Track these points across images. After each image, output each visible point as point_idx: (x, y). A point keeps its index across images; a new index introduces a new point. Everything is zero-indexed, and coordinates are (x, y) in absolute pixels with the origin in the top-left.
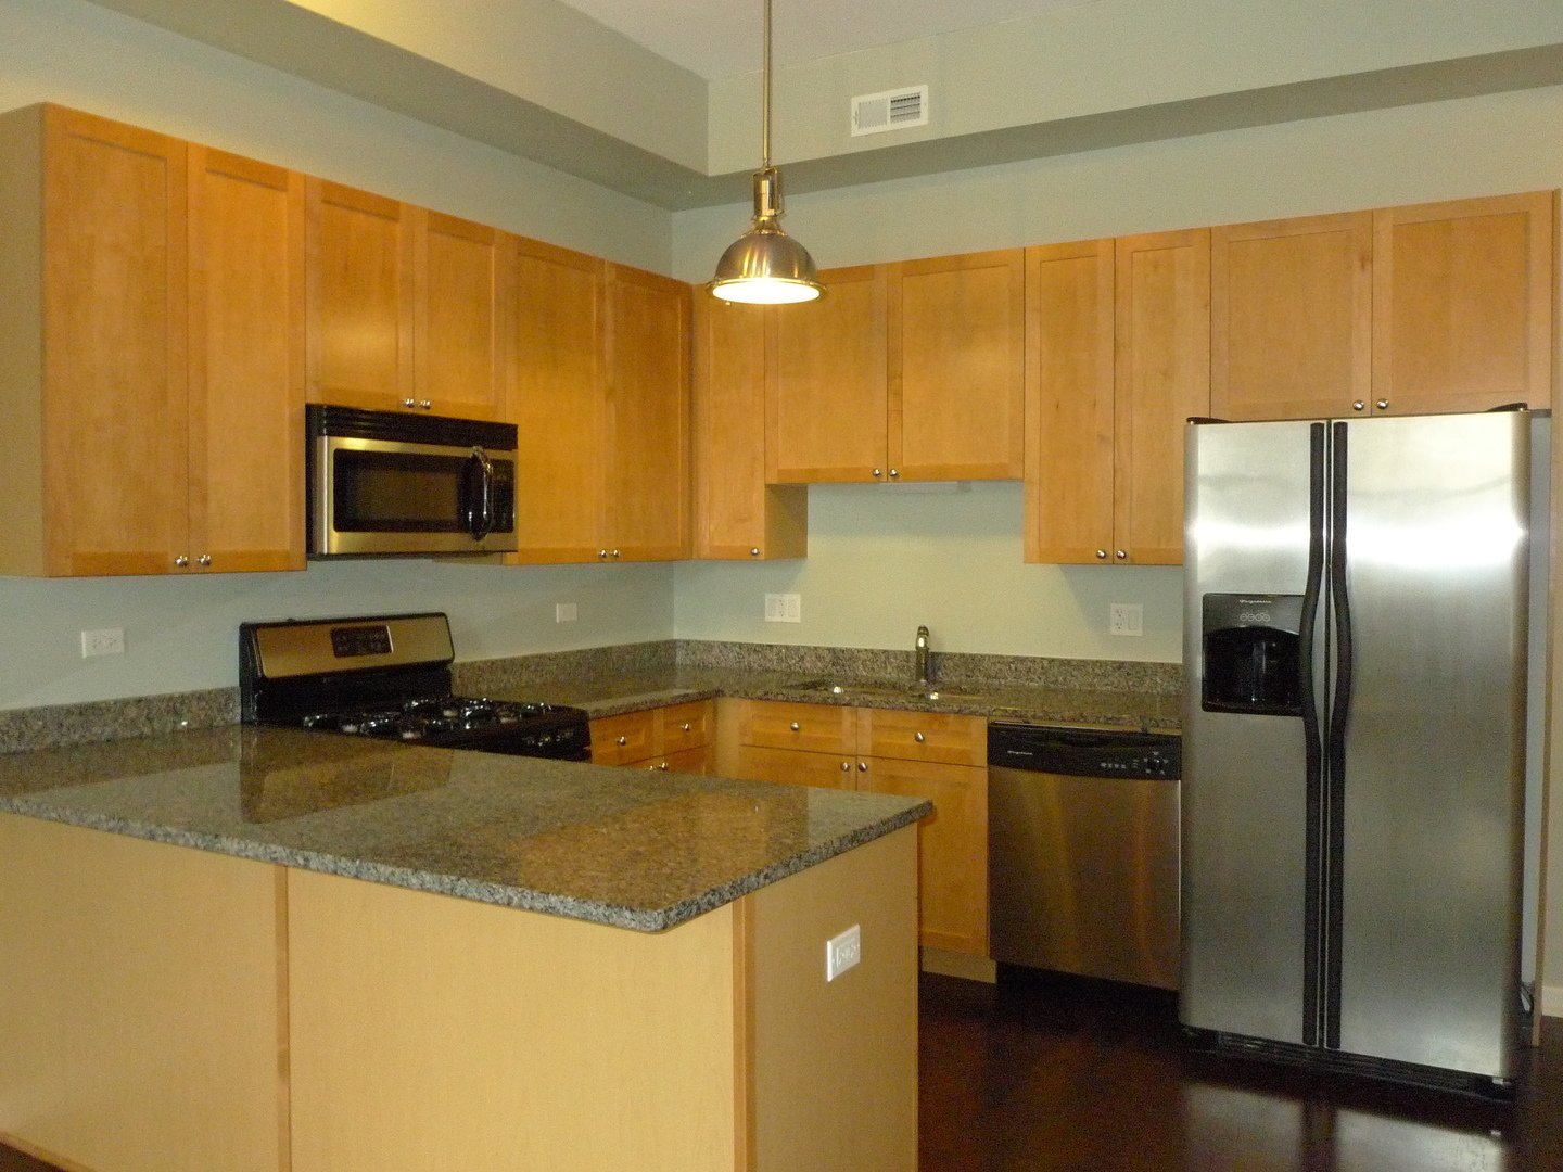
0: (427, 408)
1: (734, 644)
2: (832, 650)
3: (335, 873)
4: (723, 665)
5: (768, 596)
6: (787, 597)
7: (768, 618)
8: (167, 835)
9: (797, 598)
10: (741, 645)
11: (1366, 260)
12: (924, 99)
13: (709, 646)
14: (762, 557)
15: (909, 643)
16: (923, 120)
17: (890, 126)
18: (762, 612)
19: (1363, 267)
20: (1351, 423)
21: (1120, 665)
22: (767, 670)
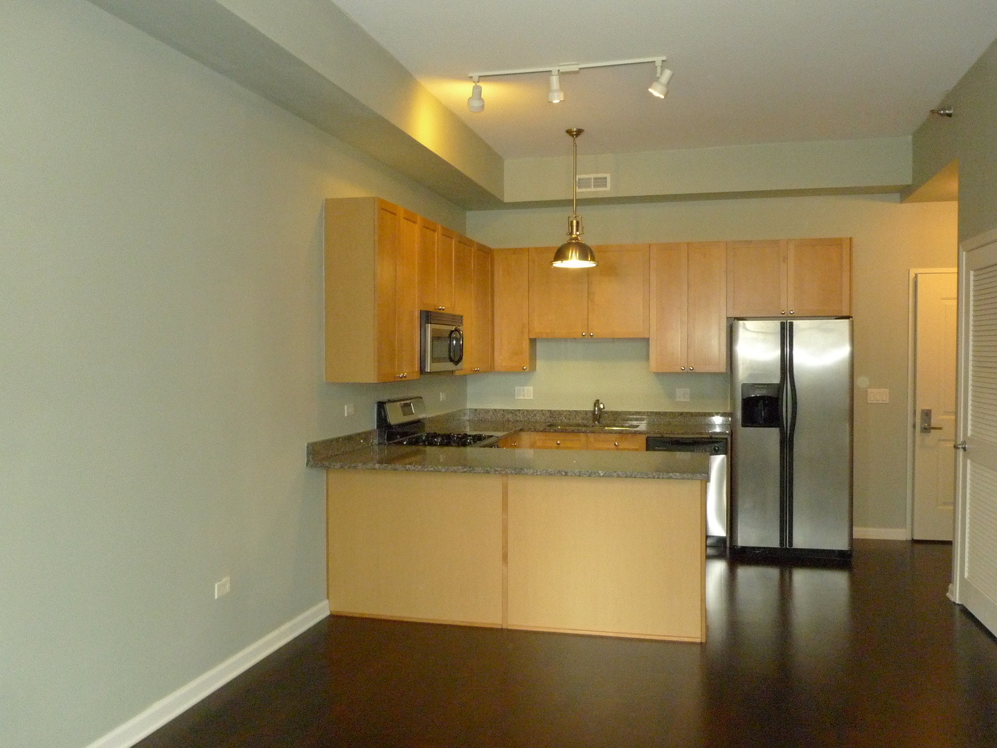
0: (443, 310)
1: (501, 410)
2: (550, 411)
3: (580, 476)
4: (494, 419)
5: (517, 388)
6: (526, 388)
7: (516, 398)
8: (495, 471)
9: (531, 388)
10: (504, 410)
11: (785, 259)
12: (609, 180)
13: (487, 411)
14: (527, 370)
15: (590, 408)
16: (608, 188)
17: (593, 189)
18: (513, 395)
19: (784, 261)
20: (795, 322)
21: (681, 414)
22: (518, 421)
